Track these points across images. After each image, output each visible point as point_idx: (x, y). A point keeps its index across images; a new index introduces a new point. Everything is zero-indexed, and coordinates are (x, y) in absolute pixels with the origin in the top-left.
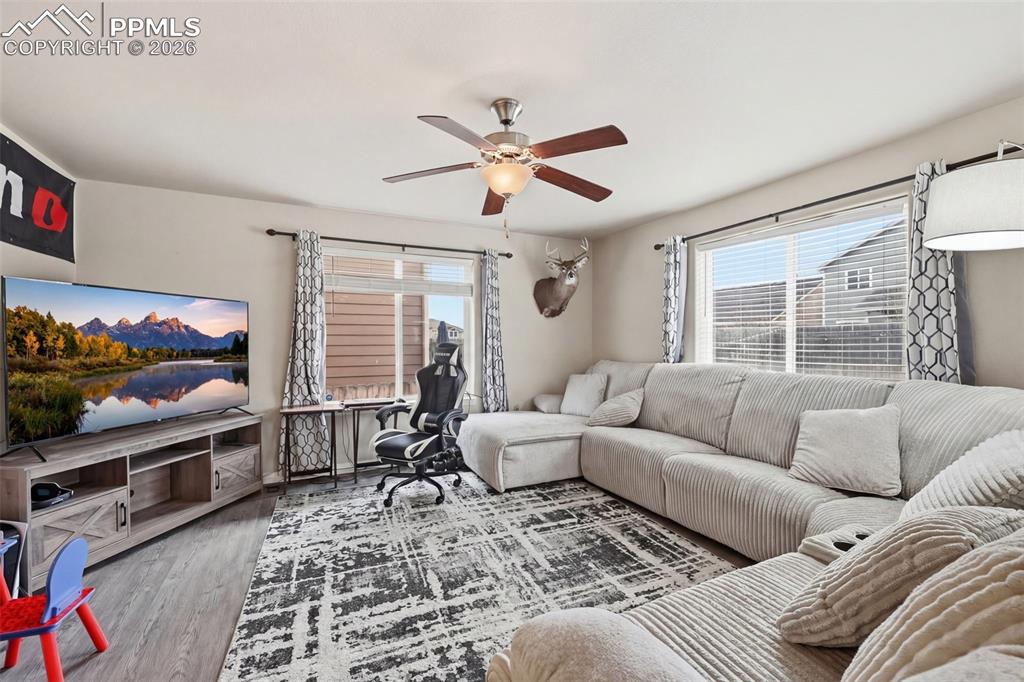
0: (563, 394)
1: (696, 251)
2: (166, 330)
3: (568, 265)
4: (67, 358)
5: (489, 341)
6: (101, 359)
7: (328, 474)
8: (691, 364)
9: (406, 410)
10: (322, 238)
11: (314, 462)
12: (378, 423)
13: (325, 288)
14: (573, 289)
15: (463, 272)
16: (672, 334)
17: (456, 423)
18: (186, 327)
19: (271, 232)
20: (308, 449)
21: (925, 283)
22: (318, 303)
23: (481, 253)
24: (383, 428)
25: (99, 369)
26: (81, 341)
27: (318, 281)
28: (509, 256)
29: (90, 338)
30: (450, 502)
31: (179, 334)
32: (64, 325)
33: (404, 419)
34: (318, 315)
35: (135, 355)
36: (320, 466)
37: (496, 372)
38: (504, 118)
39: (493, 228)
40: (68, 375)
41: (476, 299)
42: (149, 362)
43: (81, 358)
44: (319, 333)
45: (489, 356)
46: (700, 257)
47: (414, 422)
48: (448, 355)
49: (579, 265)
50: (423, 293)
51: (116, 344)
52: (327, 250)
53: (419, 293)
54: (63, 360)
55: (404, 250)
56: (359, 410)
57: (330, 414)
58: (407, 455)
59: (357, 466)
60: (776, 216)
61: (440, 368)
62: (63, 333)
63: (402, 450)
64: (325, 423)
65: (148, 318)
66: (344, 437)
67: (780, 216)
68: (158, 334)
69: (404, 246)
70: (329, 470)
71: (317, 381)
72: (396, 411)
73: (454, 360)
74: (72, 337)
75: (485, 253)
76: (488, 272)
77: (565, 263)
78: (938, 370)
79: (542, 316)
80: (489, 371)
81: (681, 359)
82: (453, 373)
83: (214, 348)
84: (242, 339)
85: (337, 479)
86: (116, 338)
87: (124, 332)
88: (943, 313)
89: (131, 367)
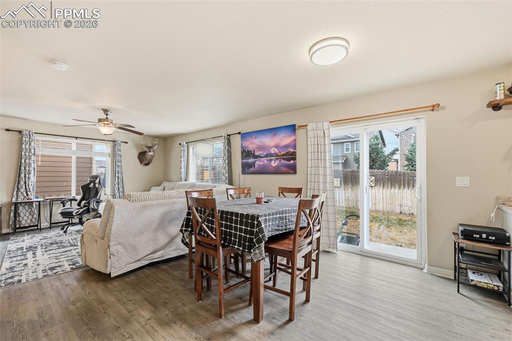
1: (190, 147)
3: (149, 148)
5: (117, 175)
7: (36, 228)
9: (76, 200)
10: (35, 133)
11: (29, 223)
12: (62, 205)
13: (36, 153)
14: (153, 157)
15: (106, 148)
16: (182, 172)
17: (97, 204)
19: (7, 130)
20: (25, 218)
22: (32, 159)
23: (113, 141)
24: (64, 206)
27: (33, 151)
28: (126, 143)
33: (75, 204)
34: (32, 164)
36: (32, 224)
37: (119, 186)
41: (111, 159)
44: (32, 172)
45: (117, 180)
47: (79, 205)
48: (95, 179)
49: (155, 148)
50: (92, 156)
52: (37, 137)
53: (90, 156)
56: (53, 201)
57: (38, 203)
58: (74, 214)
59: (51, 224)
60: (205, 140)
61: (92, 184)
63: (72, 212)
64: (34, 206)
66: (45, 213)
69: (76, 138)
70: (37, 226)
71: (31, 190)
72: (71, 200)
73: (97, 181)
75: (115, 142)
76: (117, 149)
79: (142, 165)
80: (117, 186)
81: (186, 180)
82: (97, 186)
85: (41, 229)
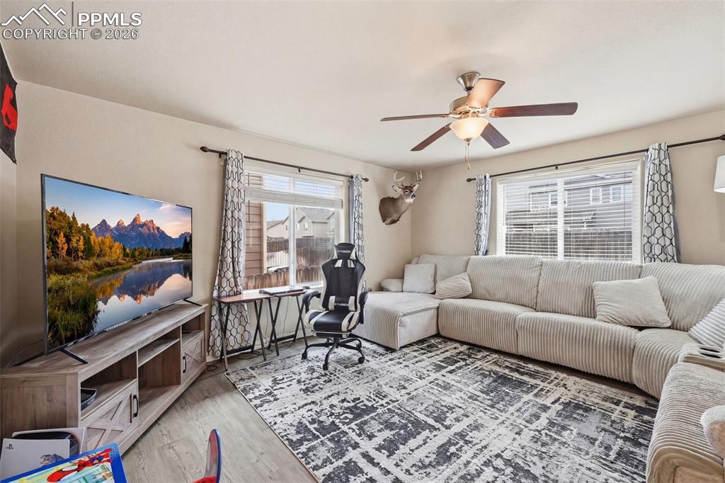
0: (402, 278)
1: (498, 184)
2: (145, 230)
3: (409, 189)
4: (86, 259)
6: (107, 259)
8: (494, 256)
9: (317, 295)
10: (245, 157)
11: (239, 341)
16: (483, 237)
18: (158, 228)
19: (204, 149)
20: (234, 332)
21: (656, 209)
23: (349, 176)
25: (106, 269)
26: (95, 243)
28: (366, 180)
29: (100, 238)
30: (368, 361)
31: (154, 235)
32: (83, 225)
35: (128, 256)
36: (244, 345)
38: (468, 85)
39: (358, 160)
40: (87, 276)
41: (346, 211)
42: (136, 262)
43: (94, 258)
46: (500, 188)
47: (325, 305)
48: (349, 252)
49: (415, 189)
51: (117, 244)
54: (83, 261)
55: (299, 171)
59: (271, 343)
60: (556, 166)
62: (83, 235)
65: (135, 220)
67: (559, 167)
68: (141, 235)
69: (300, 168)
70: (252, 347)
71: (241, 274)
73: (353, 256)
74: (89, 238)
75: (352, 177)
77: (406, 188)
78: (663, 257)
81: (486, 253)
83: (173, 248)
84: (188, 239)
86: (116, 239)
87: (121, 233)
88: (666, 226)
89: (125, 266)
